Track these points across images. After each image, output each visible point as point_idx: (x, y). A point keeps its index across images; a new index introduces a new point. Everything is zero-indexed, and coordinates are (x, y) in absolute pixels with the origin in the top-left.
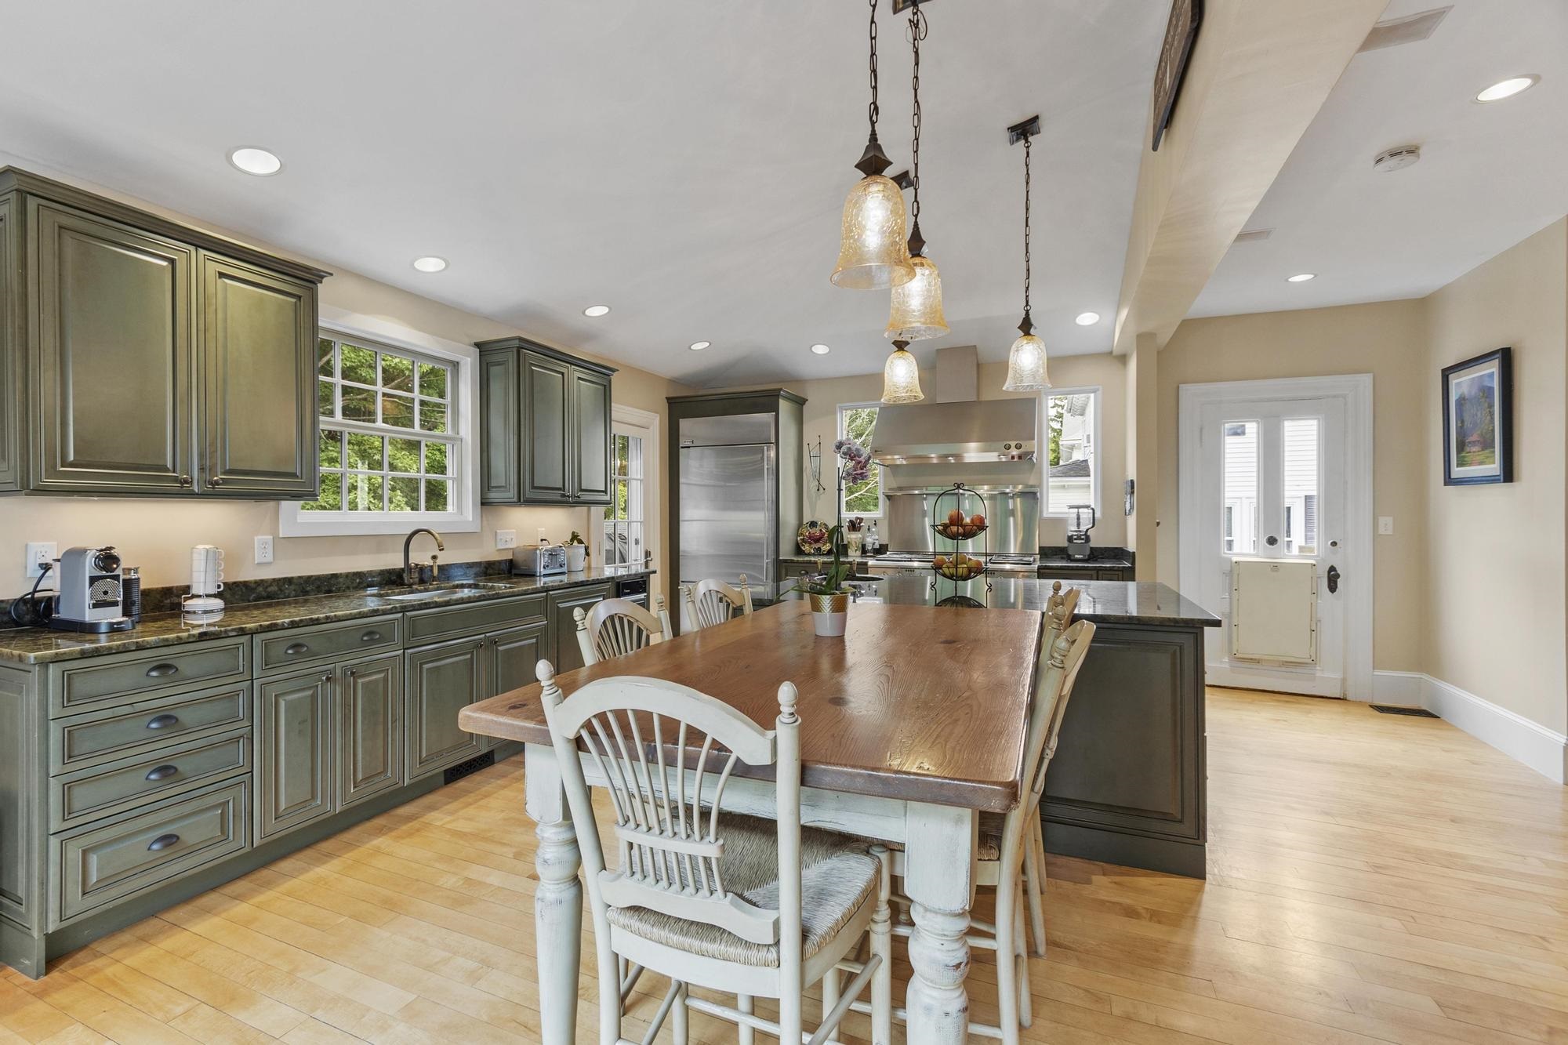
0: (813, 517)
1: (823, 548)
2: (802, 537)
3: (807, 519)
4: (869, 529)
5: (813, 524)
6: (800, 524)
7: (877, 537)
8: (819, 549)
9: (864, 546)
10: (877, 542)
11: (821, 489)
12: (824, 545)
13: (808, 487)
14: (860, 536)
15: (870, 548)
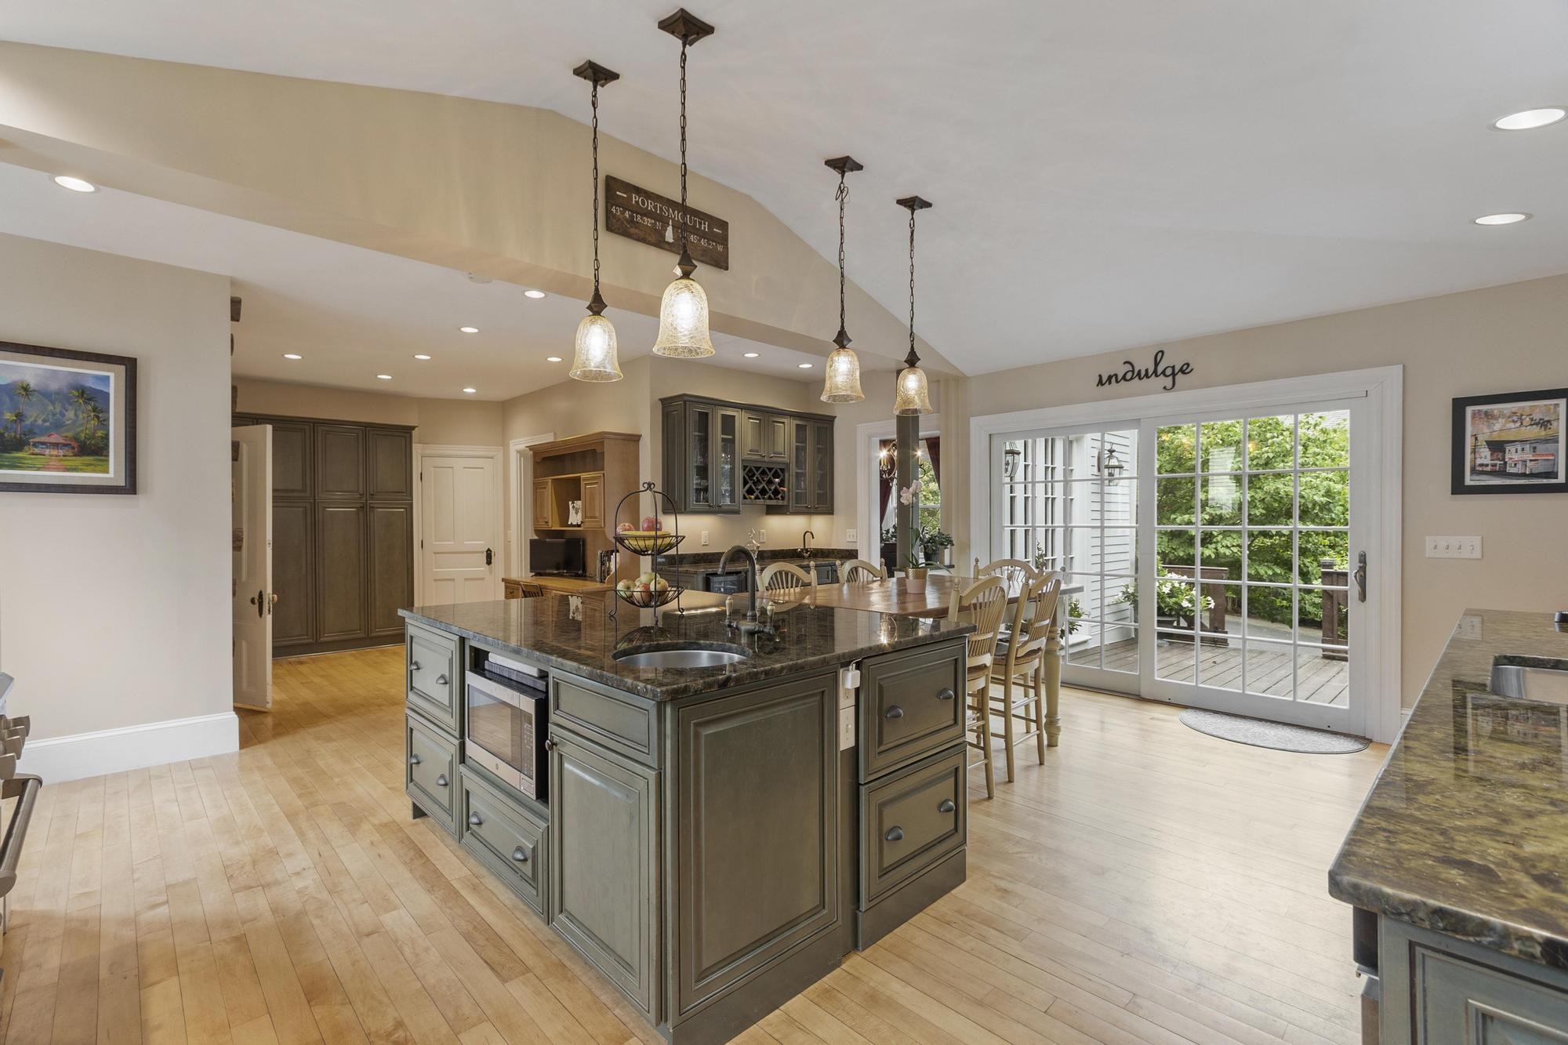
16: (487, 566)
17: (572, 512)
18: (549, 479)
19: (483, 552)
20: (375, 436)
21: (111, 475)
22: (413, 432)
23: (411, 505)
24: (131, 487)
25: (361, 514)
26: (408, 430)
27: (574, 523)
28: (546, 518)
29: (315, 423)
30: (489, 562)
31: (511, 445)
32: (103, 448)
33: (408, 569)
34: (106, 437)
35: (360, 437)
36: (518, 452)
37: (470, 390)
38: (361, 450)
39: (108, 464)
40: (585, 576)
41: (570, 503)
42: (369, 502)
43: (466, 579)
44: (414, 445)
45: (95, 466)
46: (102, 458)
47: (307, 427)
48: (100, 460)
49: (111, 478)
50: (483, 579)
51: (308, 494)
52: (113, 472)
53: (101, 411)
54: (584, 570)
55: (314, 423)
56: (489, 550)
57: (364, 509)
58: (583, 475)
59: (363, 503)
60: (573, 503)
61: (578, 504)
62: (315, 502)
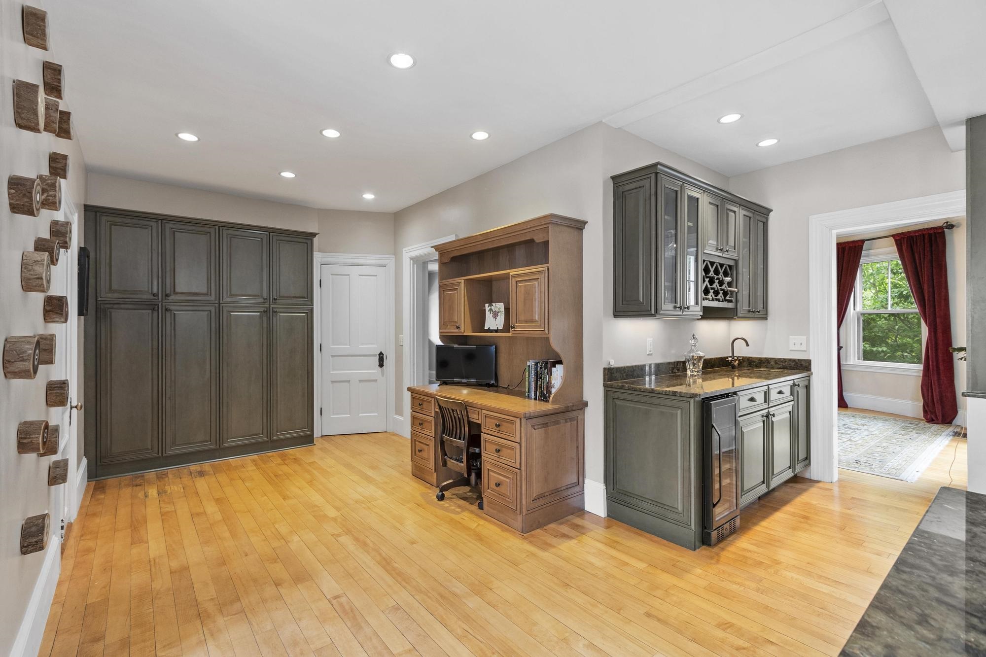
16: (379, 368)
17: (489, 316)
18: (461, 280)
19: (376, 355)
20: (278, 241)
22: (314, 239)
23: (312, 310)
25: (264, 319)
26: (309, 237)
27: (491, 329)
28: (456, 322)
29: (221, 226)
30: (381, 365)
31: (404, 252)
33: (308, 373)
35: (264, 242)
36: (411, 259)
37: (369, 196)
38: (264, 255)
40: (497, 386)
41: (487, 305)
42: (272, 306)
43: (360, 381)
44: (314, 253)
47: (212, 231)
50: (376, 381)
51: (213, 298)
54: (497, 379)
55: (219, 227)
56: (381, 354)
57: (268, 314)
58: (512, 272)
59: (267, 308)
60: (490, 305)
61: (500, 307)
62: (219, 305)
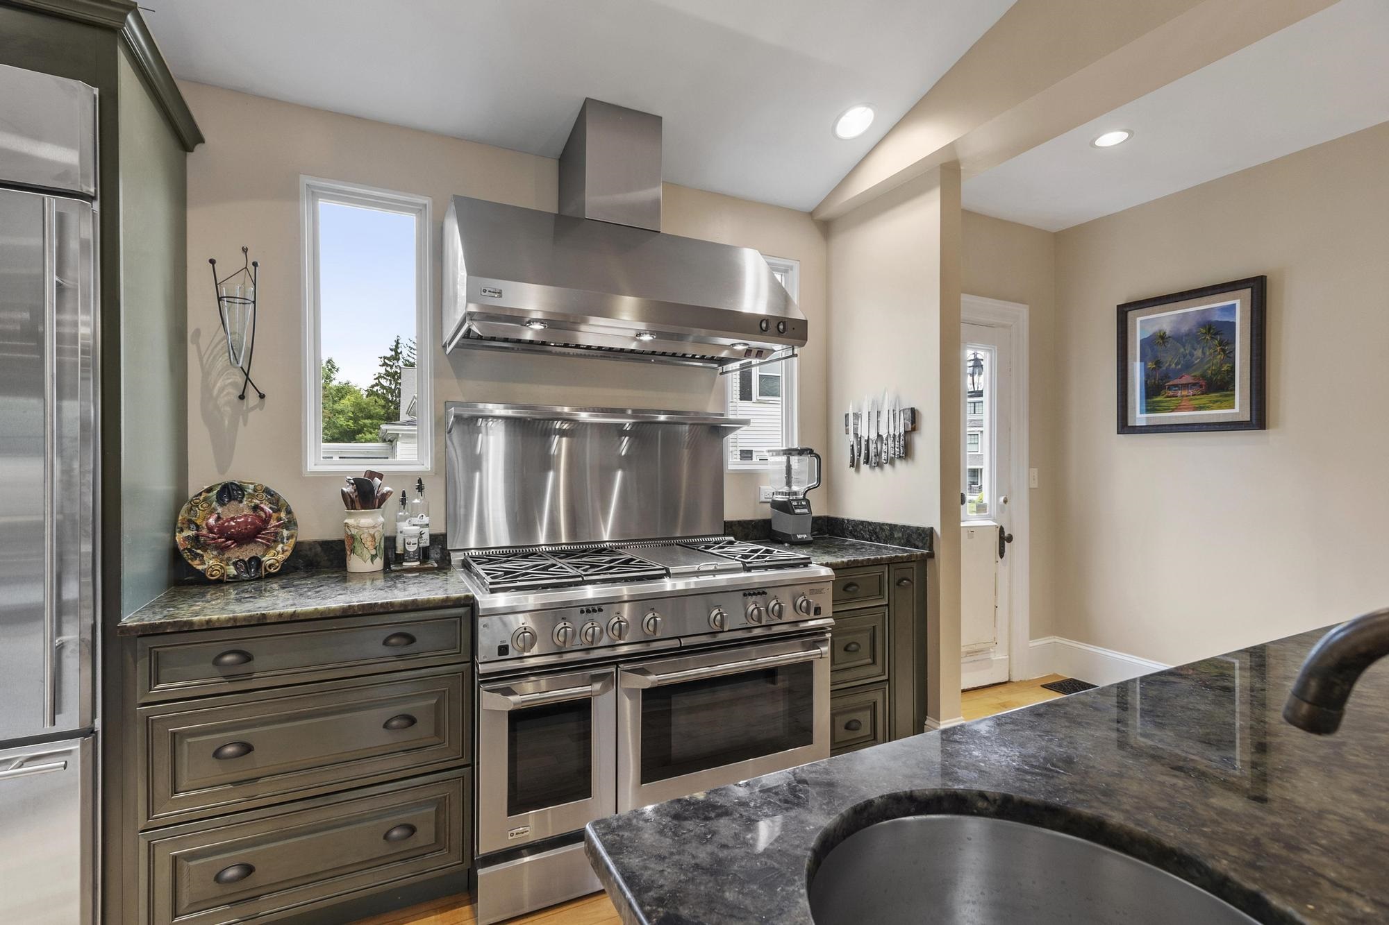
0: (222, 470)
1: (268, 559)
2: (191, 533)
3: (202, 477)
4: (403, 501)
5: (229, 492)
6: (180, 497)
7: (426, 520)
8: (257, 561)
9: (390, 541)
10: (426, 530)
11: (252, 396)
12: (269, 548)
13: (206, 388)
14: (381, 519)
15: (412, 549)
21: (1237, 410)
24: (1258, 419)
32: (1228, 382)
34: (1232, 370)
39: (1234, 399)
45: (1222, 402)
46: (1228, 393)
48: (1226, 396)
49: (1236, 413)
52: (1239, 408)
53: (1228, 344)
